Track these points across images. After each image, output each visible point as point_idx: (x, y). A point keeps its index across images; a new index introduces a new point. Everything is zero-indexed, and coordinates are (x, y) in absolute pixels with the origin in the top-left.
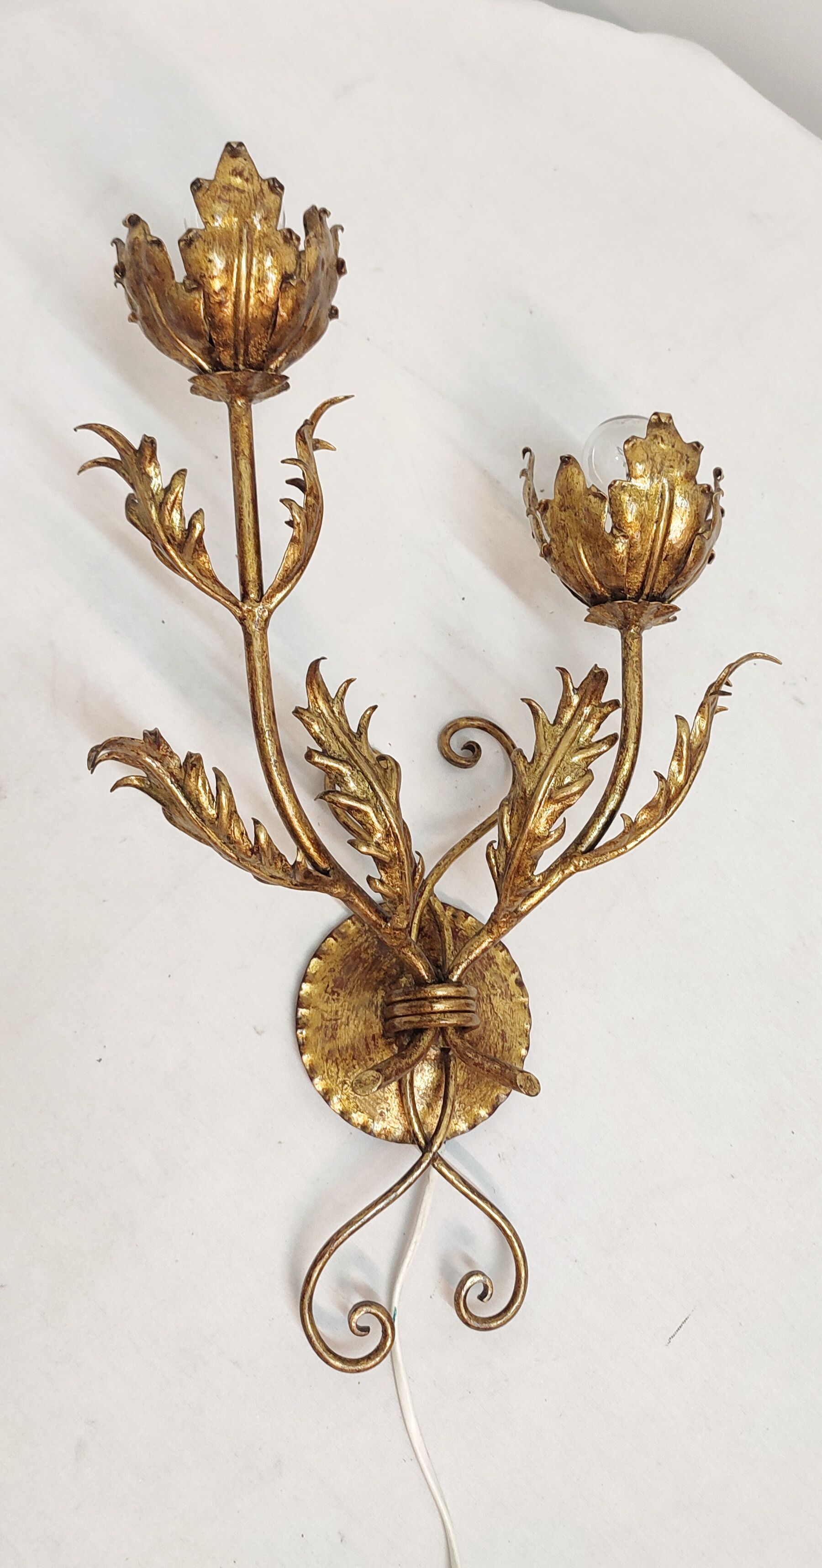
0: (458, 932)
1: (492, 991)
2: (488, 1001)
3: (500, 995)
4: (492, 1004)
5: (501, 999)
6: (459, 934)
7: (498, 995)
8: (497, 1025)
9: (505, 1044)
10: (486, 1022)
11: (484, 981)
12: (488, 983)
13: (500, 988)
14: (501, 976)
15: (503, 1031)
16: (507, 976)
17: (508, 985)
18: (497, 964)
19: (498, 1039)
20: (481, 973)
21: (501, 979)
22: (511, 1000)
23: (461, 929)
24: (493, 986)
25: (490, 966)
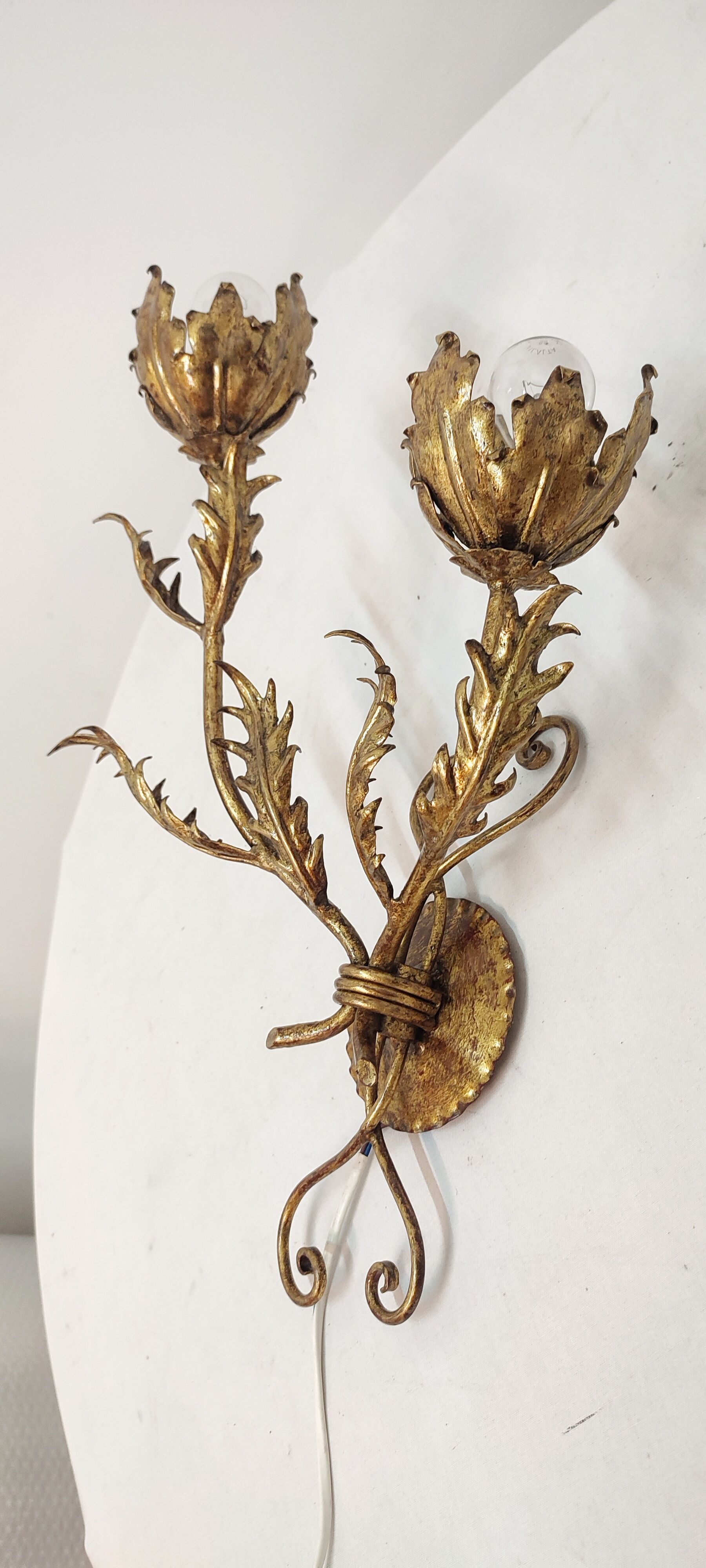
0: (475, 934)
1: (478, 996)
2: (471, 1005)
3: (485, 1002)
4: (473, 1009)
5: (484, 1006)
6: (475, 936)
7: (483, 1001)
8: (471, 1031)
9: (475, 1052)
10: (460, 1025)
11: (474, 985)
12: (477, 987)
13: (487, 995)
14: (493, 983)
15: (475, 1038)
16: (500, 984)
17: (497, 993)
18: (495, 971)
19: (468, 1045)
20: (475, 976)
21: (492, 986)
22: (495, 1010)
23: (479, 931)
24: (481, 992)
25: (488, 971)
